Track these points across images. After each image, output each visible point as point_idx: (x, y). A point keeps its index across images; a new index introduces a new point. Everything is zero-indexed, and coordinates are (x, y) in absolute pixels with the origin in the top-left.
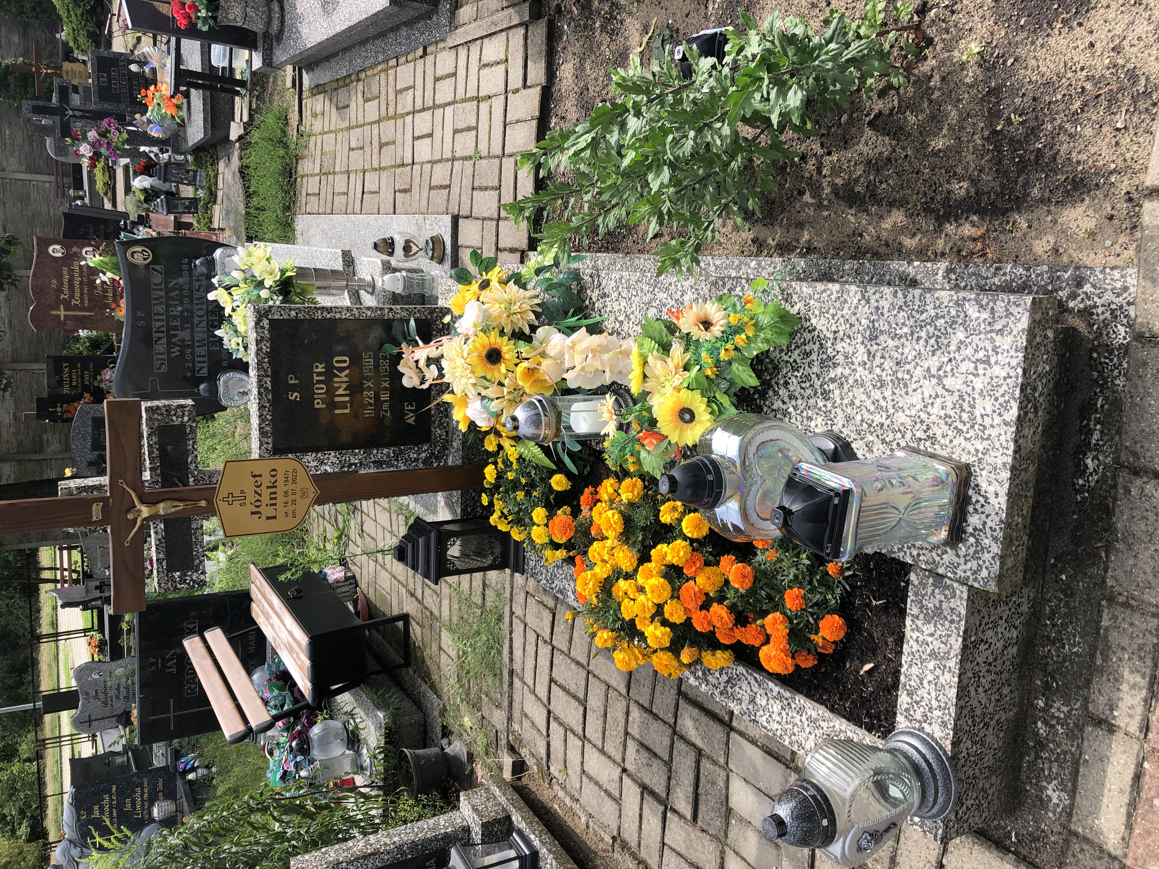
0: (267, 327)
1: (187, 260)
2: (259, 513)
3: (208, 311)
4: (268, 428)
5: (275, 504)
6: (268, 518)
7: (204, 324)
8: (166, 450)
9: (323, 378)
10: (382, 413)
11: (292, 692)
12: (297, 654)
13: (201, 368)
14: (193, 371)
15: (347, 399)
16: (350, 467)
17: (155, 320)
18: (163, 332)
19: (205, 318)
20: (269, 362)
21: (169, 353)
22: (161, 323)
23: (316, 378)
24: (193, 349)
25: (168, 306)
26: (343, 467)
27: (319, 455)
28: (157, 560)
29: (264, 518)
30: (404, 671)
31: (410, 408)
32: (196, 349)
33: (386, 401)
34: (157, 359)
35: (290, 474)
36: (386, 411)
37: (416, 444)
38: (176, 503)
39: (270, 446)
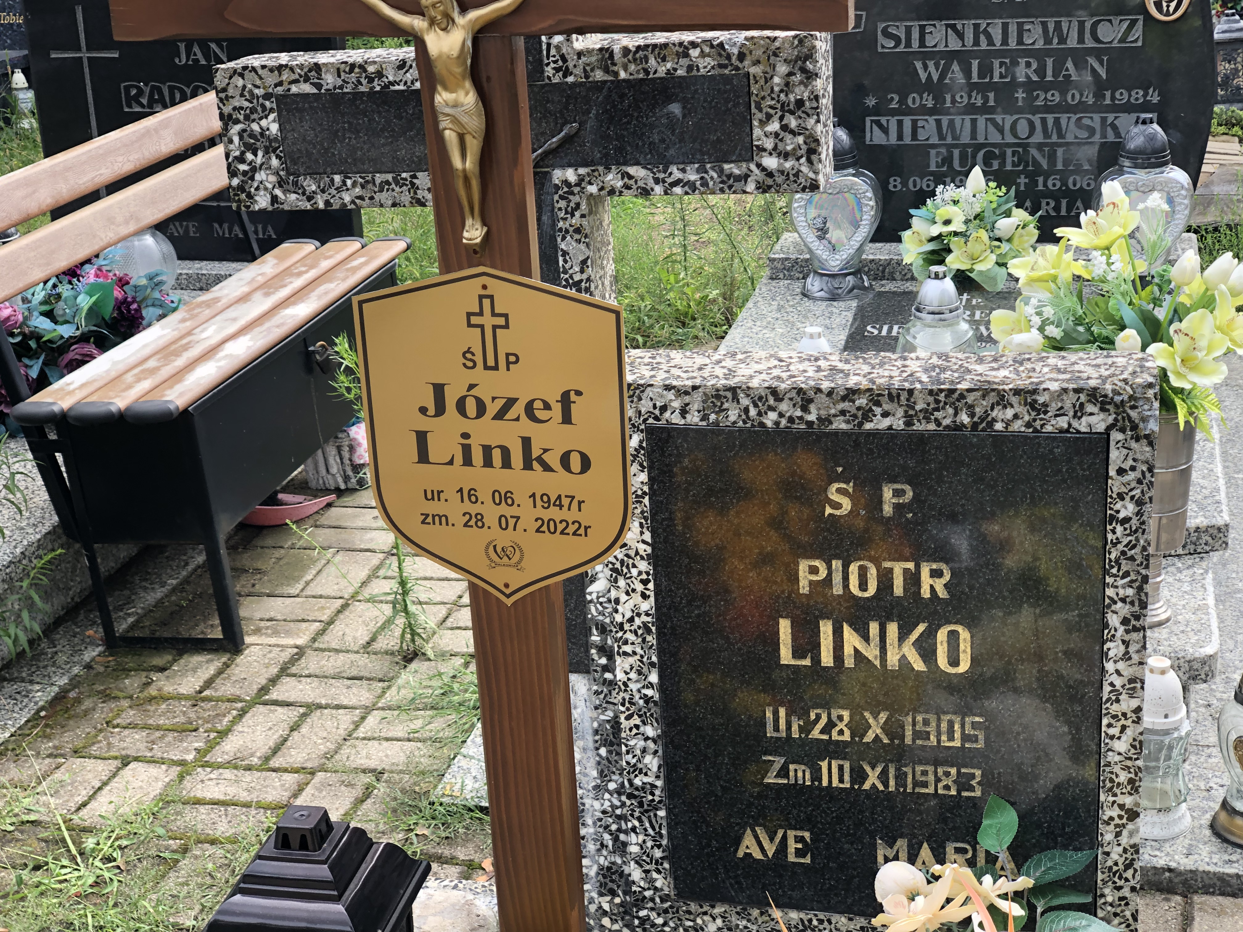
0: (1082, 425)
1: (1156, 99)
2: (440, 410)
3: (1025, 146)
4: (733, 415)
5: (468, 461)
6: (422, 437)
7: (995, 137)
8: (670, 99)
9: (898, 589)
10: (779, 761)
11: (84, 338)
12: (153, 371)
13: (885, 130)
14: (877, 111)
15: (827, 659)
16: (603, 650)
17: (1005, 27)
18: (976, 43)
19: (1010, 139)
20: (959, 427)
21: (925, 56)
22: (998, 39)
23: (898, 569)
24: (932, 112)
25: (1039, 55)
26: (603, 630)
27: (643, 566)
28: (317, 67)
29: (424, 423)
30: (95, 632)
31: (792, 846)
32: (931, 119)
33: (817, 776)
34: (908, 30)
35: (571, 516)
36: (783, 772)
37: (672, 855)
38: (474, 145)
39: (676, 419)
